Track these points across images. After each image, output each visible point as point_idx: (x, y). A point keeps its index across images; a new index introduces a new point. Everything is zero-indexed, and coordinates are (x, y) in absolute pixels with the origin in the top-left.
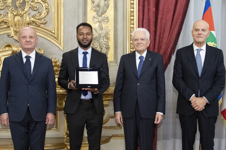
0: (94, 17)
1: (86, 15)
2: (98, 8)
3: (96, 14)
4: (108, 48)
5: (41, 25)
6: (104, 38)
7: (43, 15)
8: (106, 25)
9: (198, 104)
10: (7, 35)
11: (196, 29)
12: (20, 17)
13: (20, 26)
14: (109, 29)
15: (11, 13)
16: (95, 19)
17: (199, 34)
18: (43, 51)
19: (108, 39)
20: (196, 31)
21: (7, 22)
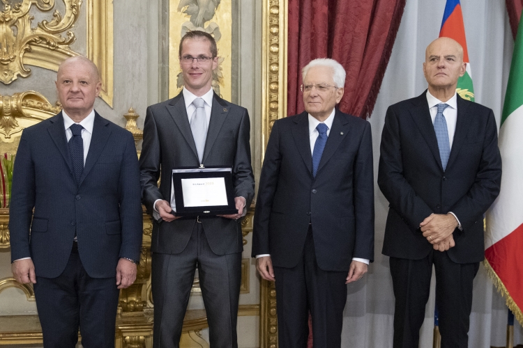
0: (185, 28)
1: (167, 23)
2: (195, 7)
3: (189, 19)
5: (60, 46)
7: (64, 22)
9: (436, 229)
11: (431, 56)
12: (11, 26)
13: (11, 49)
17: (439, 68)
19: (218, 80)
20: (431, 62)
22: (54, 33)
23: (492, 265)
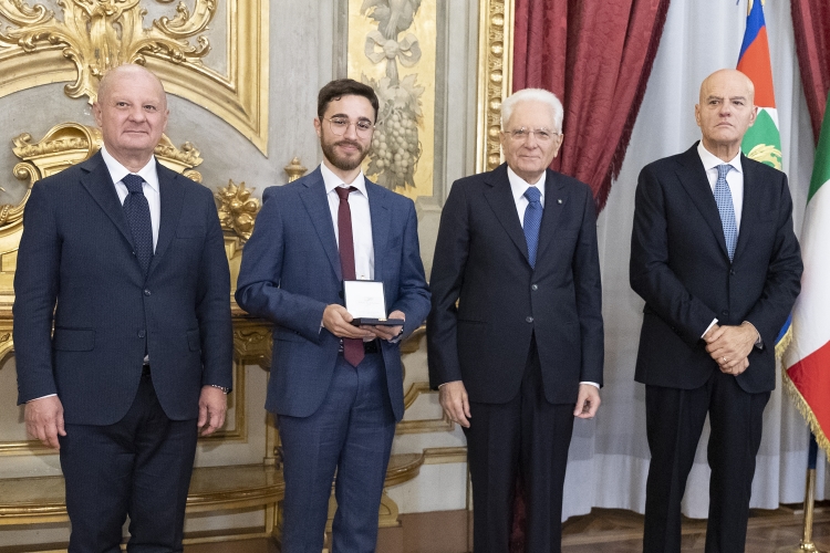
0: (370, 40)
1: (345, 32)
2: (385, 10)
3: (376, 27)
4: (415, 152)
5: (188, 59)
6: (405, 115)
7: (194, 23)
8: (408, 72)
9: (731, 346)
10: (62, 90)
11: (711, 97)
12: (112, 24)
13: (116, 60)
14: (419, 86)
15: (76, 4)
16: (372, 48)
17: (722, 115)
18: (197, 154)
19: (416, 120)
20: (710, 106)
21: (62, 38)
22: (178, 37)
23: (799, 387)
